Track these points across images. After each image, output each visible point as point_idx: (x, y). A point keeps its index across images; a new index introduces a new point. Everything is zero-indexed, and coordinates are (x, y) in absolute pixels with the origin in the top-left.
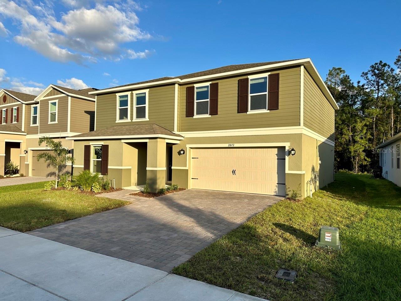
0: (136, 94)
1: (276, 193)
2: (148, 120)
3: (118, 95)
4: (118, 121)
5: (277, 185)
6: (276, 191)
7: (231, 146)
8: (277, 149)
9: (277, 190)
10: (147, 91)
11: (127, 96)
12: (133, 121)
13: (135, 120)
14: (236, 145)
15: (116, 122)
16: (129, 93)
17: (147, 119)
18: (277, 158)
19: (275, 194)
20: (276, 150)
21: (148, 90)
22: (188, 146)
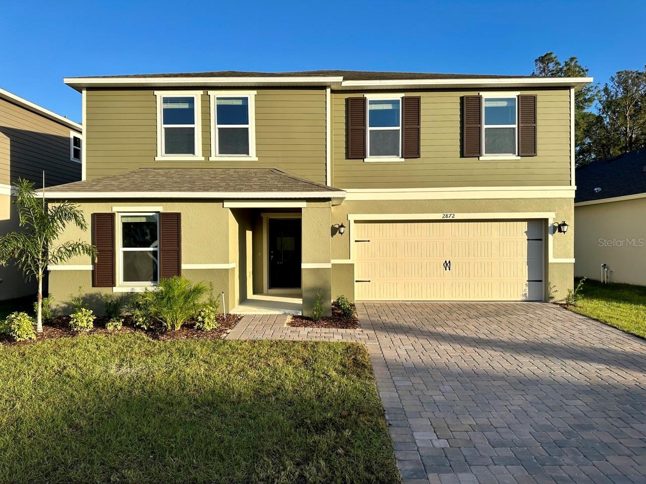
0: (218, 99)
1: (526, 296)
2: (256, 159)
3: (161, 95)
4: (162, 156)
5: (527, 282)
6: (526, 294)
7: (448, 218)
8: (526, 223)
9: (527, 290)
10: (251, 95)
11: (191, 100)
12: (211, 159)
13: (216, 156)
14: (458, 216)
15: (157, 159)
16: (197, 95)
17: (253, 156)
18: (527, 238)
19: (524, 298)
20: (524, 226)
21: (255, 92)
22: (352, 217)
